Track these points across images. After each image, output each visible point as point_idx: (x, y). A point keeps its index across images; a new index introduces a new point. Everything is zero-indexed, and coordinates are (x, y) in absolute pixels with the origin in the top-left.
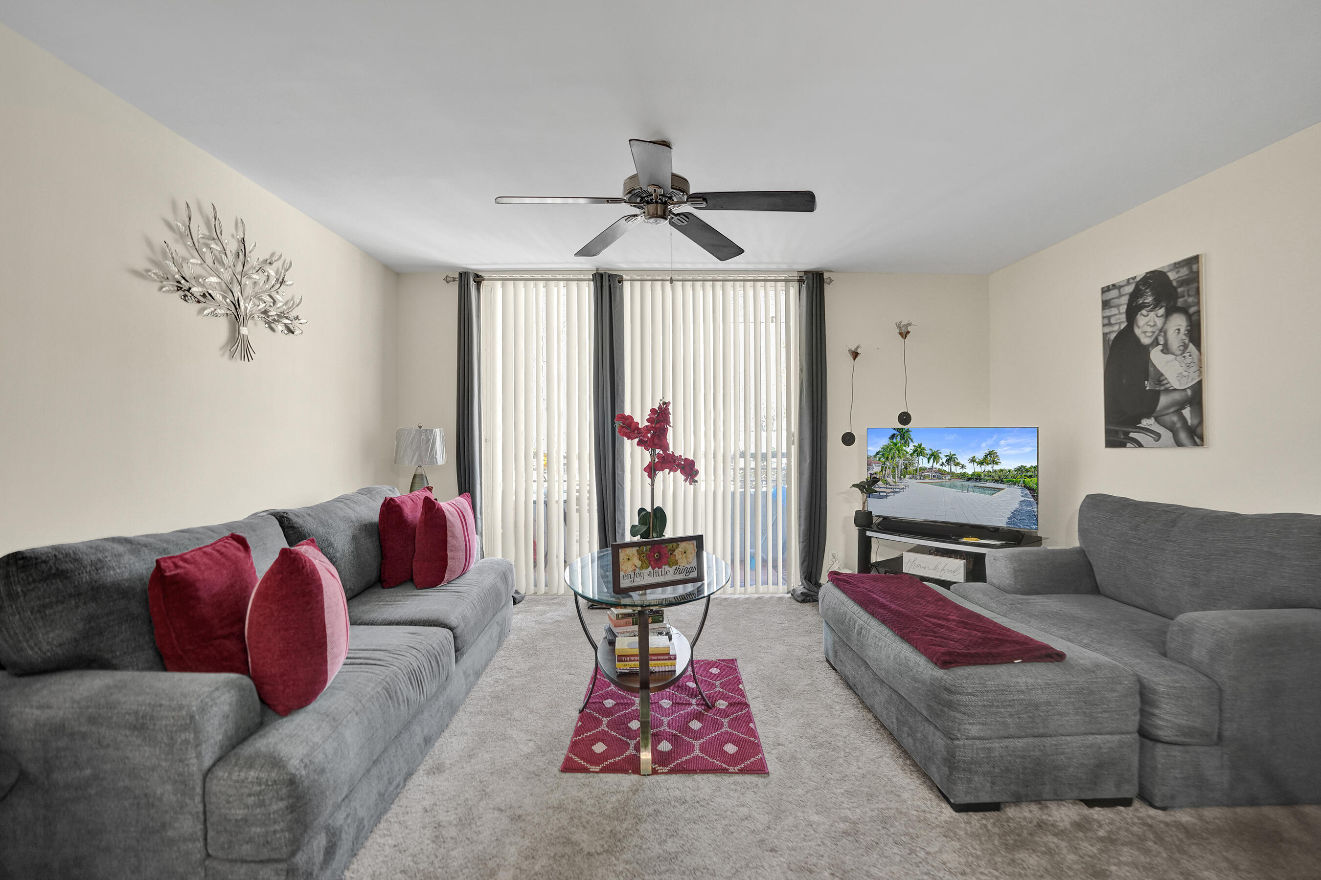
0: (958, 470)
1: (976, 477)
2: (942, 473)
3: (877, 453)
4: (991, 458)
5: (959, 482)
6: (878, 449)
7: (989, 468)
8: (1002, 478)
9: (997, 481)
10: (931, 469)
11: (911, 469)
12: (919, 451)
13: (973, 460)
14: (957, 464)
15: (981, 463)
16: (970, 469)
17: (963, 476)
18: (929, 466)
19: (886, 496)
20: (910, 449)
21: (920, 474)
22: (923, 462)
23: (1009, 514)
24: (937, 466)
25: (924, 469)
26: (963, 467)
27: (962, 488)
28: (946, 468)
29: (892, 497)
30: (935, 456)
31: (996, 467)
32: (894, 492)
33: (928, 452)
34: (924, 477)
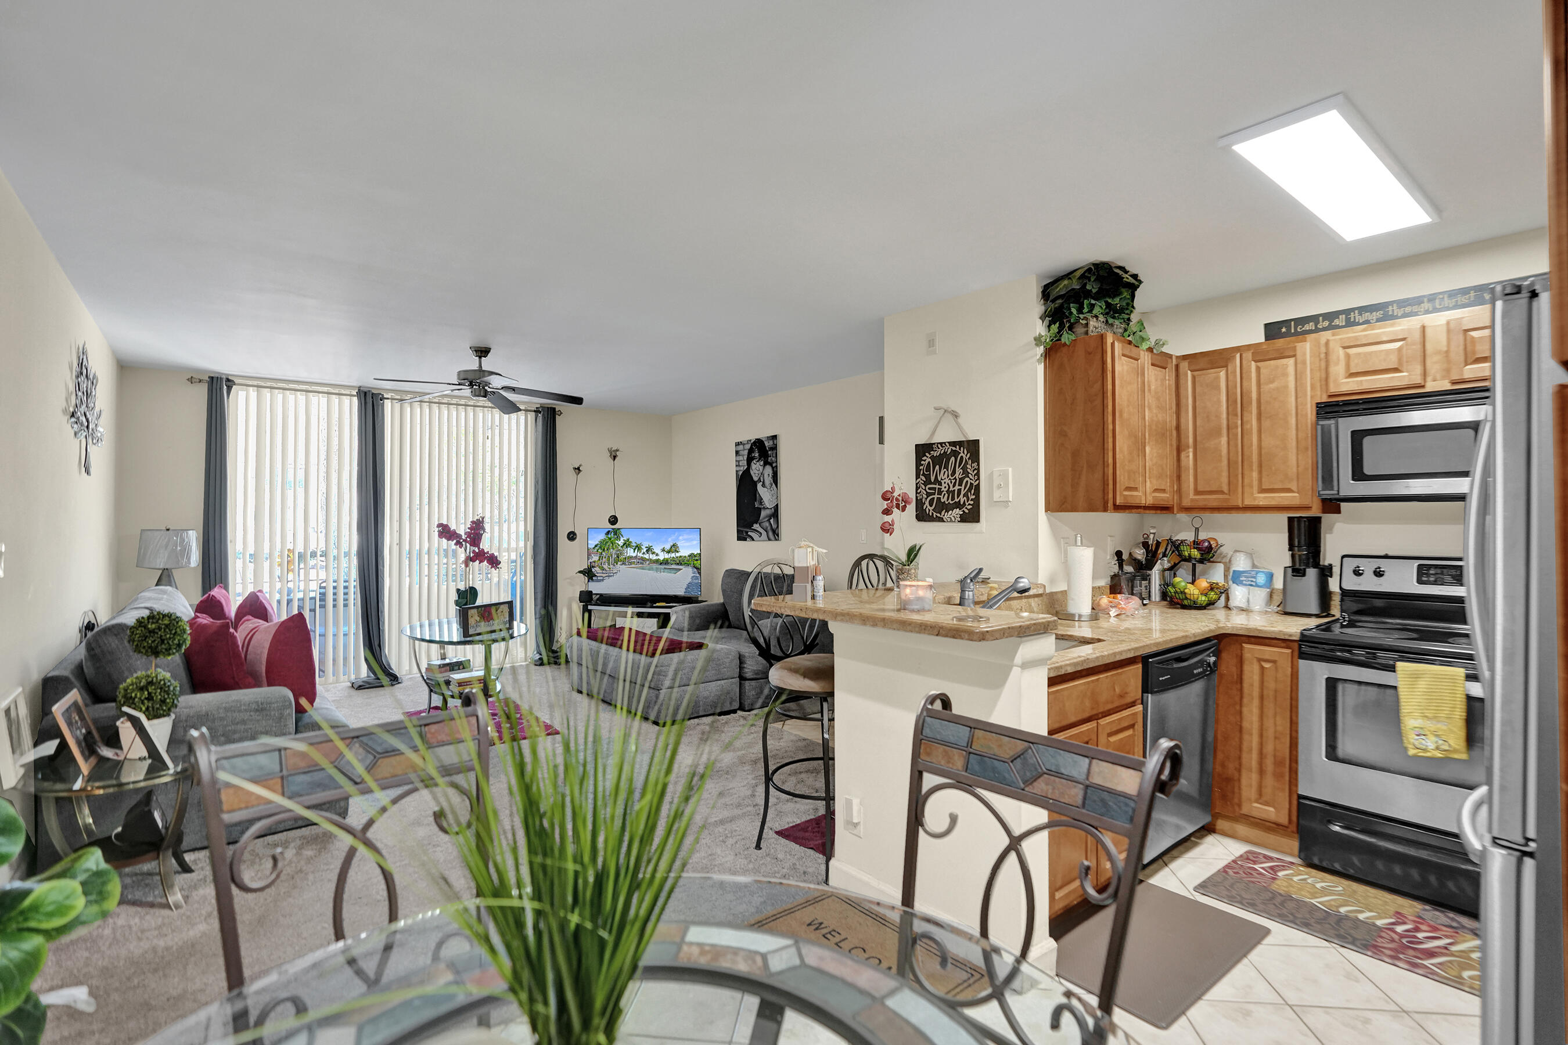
0: (654, 557)
1: (666, 562)
2: (643, 560)
3: (596, 546)
4: (674, 548)
5: (655, 566)
6: (597, 542)
7: (673, 555)
8: (681, 562)
9: (678, 564)
10: (636, 557)
11: (622, 557)
12: (627, 544)
13: (663, 550)
14: (653, 553)
15: (668, 552)
16: (662, 556)
17: (657, 561)
18: (634, 555)
19: (603, 580)
20: (621, 542)
21: (628, 561)
22: (631, 552)
23: (685, 586)
24: (640, 555)
25: (631, 557)
26: (657, 555)
27: (657, 570)
28: (646, 556)
29: (607, 581)
30: (638, 547)
31: (678, 555)
32: (609, 576)
33: (634, 545)
34: (631, 563)
